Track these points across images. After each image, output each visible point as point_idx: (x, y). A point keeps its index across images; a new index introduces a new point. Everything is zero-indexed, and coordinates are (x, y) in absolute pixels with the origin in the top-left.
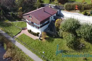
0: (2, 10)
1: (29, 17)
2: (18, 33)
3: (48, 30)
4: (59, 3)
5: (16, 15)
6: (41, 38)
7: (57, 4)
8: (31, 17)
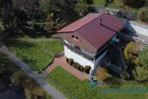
0: (16, 18)
1: (73, 37)
2: (48, 64)
3: (108, 61)
4: (125, 4)
5: (41, 26)
6: (95, 78)
7: (120, 7)
8: (77, 38)
